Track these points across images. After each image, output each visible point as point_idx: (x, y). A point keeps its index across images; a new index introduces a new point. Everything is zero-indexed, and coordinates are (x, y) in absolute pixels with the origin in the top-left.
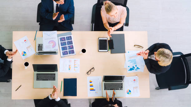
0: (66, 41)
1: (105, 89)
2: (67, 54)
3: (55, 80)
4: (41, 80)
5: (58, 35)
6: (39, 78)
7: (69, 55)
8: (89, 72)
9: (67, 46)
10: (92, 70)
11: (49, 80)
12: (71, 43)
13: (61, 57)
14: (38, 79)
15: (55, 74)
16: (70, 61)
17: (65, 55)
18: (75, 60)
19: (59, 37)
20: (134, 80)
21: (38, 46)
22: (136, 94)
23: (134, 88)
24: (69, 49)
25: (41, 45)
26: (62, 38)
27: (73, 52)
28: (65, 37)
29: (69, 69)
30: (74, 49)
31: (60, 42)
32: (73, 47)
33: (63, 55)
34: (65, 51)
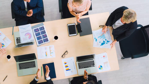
0: (40, 31)
1: (79, 68)
2: (43, 42)
3: (35, 67)
4: (23, 69)
5: (32, 28)
6: (21, 67)
7: (44, 43)
8: (64, 55)
9: (41, 35)
10: (66, 53)
11: (31, 67)
12: (44, 32)
13: (38, 46)
15: (34, 62)
16: (46, 48)
17: (41, 44)
18: (50, 47)
19: (33, 29)
20: (104, 56)
21: (16, 39)
22: (106, 69)
23: (104, 63)
24: (44, 38)
25: (19, 38)
26: (36, 29)
27: (47, 40)
28: (39, 28)
29: (46, 56)
30: (48, 37)
31: (35, 33)
32: (46, 36)
33: (39, 44)
34: (40, 41)
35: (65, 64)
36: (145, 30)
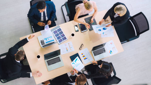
0: (58, 33)
1: (95, 56)
2: (62, 41)
3: (61, 61)
4: (51, 64)
5: (52, 31)
6: (49, 63)
7: (63, 41)
8: (81, 48)
9: (60, 35)
10: (82, 46)
11: (57, 62)
12: (62, 32)
13: (59, 44)
14: (49, 64)
15: (59, 57)
16: (66, 45)
17: (61, 42)
18: (69, 43)
19: (53, 32)
20: (111, 43)
21: (41, 42)
22: (115, 52)
23: (112, 48)
24: (62, 37)
25: (42, 41)
26: (55, 31)
27: (65, 38)
28: (56, 30)
29: (67, 51)
30: (66, 36)
31: (54, 35)
32: (64, 35)
33: (60, 42)
34: (60, 40)
35: (82, 54)
36: (134, 19)
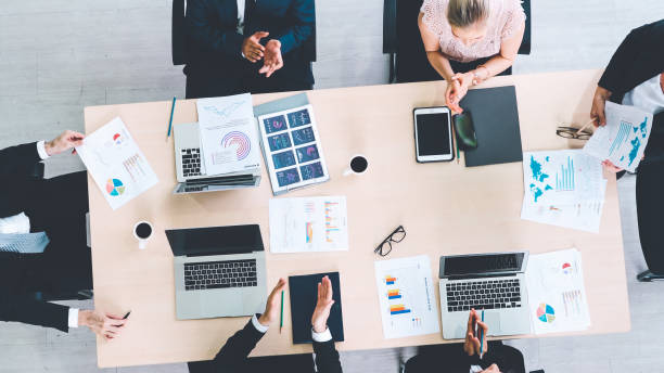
0: (289, 130)
1: (450, 310)
2: (297, 180)
3: (255, 284)
4: (202, 287)
5: (258, 110)
6: (195, 279)
7: (302, 183)
8: (386, 246)
9: (294, 148)
10: (397, 237)
11: (234, 285)
12: (308, 135)
13: (274, 194)
14: (190, 284)
15: (253, 262)
16: (310, 207)
17: (290, 186)
18: (327, 203)
19: (261, 118)
20: (566, 265)
21: (184, 157)
22: (573, 321)
23: (565, 296)
24: (304, 160)
25: (193, 153)
26: (272, 120)
27: (317, 171)
28: (285, 113)
29: (308, 239)
30: (322, 160)
31: (265, 136)
32: (316, 151)
33: (280, 186)
34: (289, 171)
35: (390, 282)
